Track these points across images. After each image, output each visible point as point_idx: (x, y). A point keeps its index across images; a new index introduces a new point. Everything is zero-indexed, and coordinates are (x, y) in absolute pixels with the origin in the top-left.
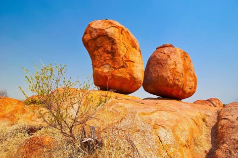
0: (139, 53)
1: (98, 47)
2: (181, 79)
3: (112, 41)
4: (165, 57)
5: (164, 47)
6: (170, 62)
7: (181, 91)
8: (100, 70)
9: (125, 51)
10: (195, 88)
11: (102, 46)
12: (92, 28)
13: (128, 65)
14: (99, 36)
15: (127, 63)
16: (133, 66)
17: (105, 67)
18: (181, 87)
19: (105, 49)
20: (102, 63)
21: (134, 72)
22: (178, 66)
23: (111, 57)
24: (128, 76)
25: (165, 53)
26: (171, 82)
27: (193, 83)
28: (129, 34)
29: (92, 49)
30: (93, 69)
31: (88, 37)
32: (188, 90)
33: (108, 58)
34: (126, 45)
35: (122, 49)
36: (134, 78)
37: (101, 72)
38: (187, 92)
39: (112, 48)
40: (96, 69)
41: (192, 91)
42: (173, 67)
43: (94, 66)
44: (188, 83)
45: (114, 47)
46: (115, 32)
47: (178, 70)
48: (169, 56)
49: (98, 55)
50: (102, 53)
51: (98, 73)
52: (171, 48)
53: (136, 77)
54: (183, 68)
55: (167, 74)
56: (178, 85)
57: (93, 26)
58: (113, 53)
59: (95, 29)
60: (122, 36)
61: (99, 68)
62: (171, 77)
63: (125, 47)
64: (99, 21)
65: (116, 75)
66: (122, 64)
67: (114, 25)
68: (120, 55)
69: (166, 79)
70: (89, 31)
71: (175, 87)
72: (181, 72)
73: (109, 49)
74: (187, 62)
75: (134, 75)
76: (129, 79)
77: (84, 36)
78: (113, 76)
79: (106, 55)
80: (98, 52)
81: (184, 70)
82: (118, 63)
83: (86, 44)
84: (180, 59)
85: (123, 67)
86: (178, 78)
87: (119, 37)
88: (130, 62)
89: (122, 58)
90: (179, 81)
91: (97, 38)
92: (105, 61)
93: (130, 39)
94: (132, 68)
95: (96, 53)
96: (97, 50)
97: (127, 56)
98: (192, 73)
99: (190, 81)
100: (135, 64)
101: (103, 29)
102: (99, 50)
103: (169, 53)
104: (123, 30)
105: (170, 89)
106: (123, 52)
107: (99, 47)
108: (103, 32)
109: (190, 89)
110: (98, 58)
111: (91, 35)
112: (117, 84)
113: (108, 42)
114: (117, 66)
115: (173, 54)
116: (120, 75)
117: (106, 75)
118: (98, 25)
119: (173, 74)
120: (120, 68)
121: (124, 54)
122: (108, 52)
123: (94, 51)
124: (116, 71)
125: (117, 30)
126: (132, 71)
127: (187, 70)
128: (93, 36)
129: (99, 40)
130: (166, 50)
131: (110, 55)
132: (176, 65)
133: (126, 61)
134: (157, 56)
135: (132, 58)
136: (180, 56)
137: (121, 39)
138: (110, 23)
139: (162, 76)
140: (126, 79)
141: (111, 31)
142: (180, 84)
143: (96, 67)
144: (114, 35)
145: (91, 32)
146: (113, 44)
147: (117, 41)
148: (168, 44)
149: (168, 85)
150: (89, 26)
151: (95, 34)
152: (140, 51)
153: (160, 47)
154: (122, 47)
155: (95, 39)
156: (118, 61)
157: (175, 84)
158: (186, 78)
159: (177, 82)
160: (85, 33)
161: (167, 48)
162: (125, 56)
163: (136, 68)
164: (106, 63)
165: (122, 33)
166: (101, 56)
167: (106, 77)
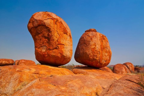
0: (69, 38)
1: (38, 33)
2: (99, 56)
3: (49, 30)
4: (89, 39)
5: (90, 31)
6: (92, 43)
7: (99, 63)
8: (40, 50)
9: (58, 37)
10: (109, 60)
11: (41, 33)
12: (34, 18)
13: (60, 47)
14: (39, 25)
15: (59, 45)
16: (64, 48)
17: (43, 48)
18: (99, 61)
19: (43, 35)
20: (41, 45)
21: (64, 52)
22: (97, 46)
23: (48, 41)
24: (59, 55)
25: (89, 36)
26: (91, 58)
27: (108, 57)
28: (62, 23)
29: (34, 34)
30: (35, 49)
31: (31, 25)
32: (103, 62)
33: (46, 42)
34: (59, 32)
35: (55, 36)
36: (64, 56)
37: (40, 51)
38: (103, 64)
39: (48, 35)
40: (37, 49)
41: (107, 63)
42: (93, 47)
43: (36, 47)
44: (104, 57)
45: (50, 34)
46: (51, 23)
47: (97, 49)
48: (91, 39)
49: (38, 39)
50: (41, 37)
51: (38, 52)
52: (94, 33)
53: (65, 55)
54: (100, 48)
55: (89, 52)
56: (96, 60)
57: (35, 17)
58: (49, 38)
59: (36, 20)
60: (56, 26)
61: (39, 48)
62: (92, 54)
63: (58, 34)
64: (41, 13)
65: (50, 54)
66: (55, 46)
67: (51, 17)
68: (54, 40)
69: (88, 56)
70: (32, 21)
71: (94, 61)
72: (98, 51)
73: (46, 35)
74: (104, 43)
75: (64, 54)
76: (60, 57)
77: (28, 24)
78: (49, 55)
79: (44, 39)
80: (39, 37)
81: (101, 49)
82: (53, 46)
83: (30, 30)
84: (99, 41)
85: (56, 48)
86: (96, 55)
87: (54, 27)
88: (61, 45)
89: (56, 42)
90: (97, 57)
91: (38, 26)
92: (43, 43)
93: (63, 27)
94: (62, 50)
95: (37, 37)
96: (38, 35)
97: (59, 41)
98: (108, 50)
99: (106, 56)
100: (65, 46)
101: (42, 21)
102: (39, 36)
103: (92, 36)
104: (57, 21)
105: (91, 62)
106: (57, 37)
107: (40, 33)
108: (42, 22)
109: (105, 61)
110: (38, 41)
111: (33, 24)
112: (52, 60)
113: (45, 30)
114: (51, 48)
115: (94, 37)
116: (54, 54)
117: (44, 54)
118: (39, 17)
119: (93, 52)
120: (54, 49)
121: (57, 39)
122: (45, 38)
123: (36, 36)
124: (51, 51)
125: (53, 21)
126: (62, 51)
127: (104, 48)
128: (34, 25)
129: (39, 28)
130: (90, 34)
131: (47, 39)
132: (95, 46)
133: (58, 44)
134: (85, 37)
135: (63, 42)
136: (99, 39)
137: (55, 28)
138: (49, 15)
139: (86, 52)
140: (58, 57)
141: (48, 22)
142: (97, 59)
143: (37, 48)
144: (50, 25)
145: (33, 22)
146: (49, 32)
147: (52, 29)
148: (93, 29)
149: (89, 60)
150: (32, 17)
151: (36, 24)
152: (70, 36)
153: (87, 31)
154: (56, 34)
155: (36, 27)
156: (52, 44)
157: (94, 59)
158: (102, 54)
159: (95, 58)
160: (30, 22)
161: (91, 32)
162: (57, 41)
163: (65, 49)
164: (44, 45)
165: (56, 24)
166: (40, 40)
167: (44, 55)
